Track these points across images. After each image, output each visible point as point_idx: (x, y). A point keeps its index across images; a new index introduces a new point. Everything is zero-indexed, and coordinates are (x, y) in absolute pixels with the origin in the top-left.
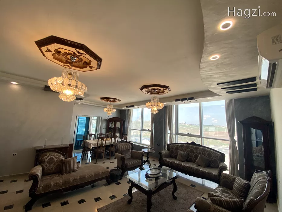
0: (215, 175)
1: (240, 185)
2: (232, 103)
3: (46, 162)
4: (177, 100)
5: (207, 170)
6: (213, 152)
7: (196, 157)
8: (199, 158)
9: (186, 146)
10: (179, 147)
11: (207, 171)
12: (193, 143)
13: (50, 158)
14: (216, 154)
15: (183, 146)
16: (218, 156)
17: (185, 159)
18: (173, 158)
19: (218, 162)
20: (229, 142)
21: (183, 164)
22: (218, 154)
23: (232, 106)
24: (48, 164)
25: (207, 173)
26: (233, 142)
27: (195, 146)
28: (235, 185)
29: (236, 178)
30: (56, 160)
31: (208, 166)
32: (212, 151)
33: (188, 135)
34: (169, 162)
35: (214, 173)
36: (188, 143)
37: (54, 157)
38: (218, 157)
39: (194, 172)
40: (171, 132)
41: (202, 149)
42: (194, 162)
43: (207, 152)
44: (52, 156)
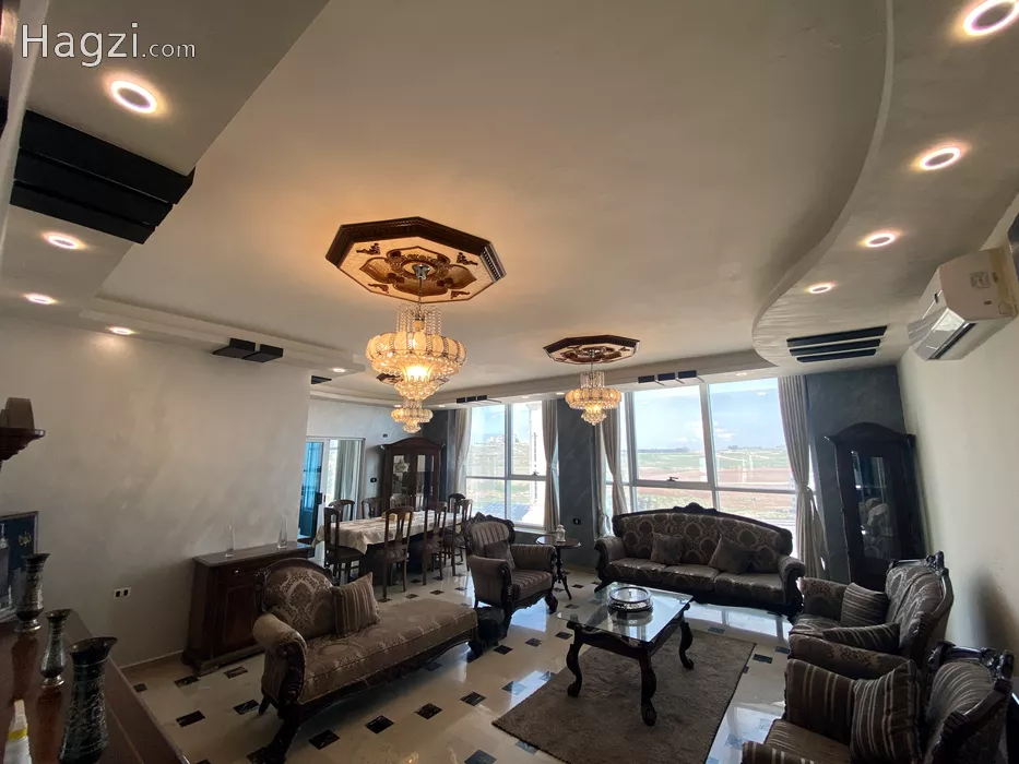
0: (777, 591)
1: (862, 602)
2: (798, 386)
3: (288, 601)
4: (642, 380)
5: (751, 582)
6: (757, 528)
7: (710, 547)
8: (721, 551)
9: (674, 518)
10: (653, 522)
11: (751, 584)
12: (694, 508)
13: (298, 587)
14: (765, 533)
15: (665, 518)
16: (774, 539)
17: (678, 558)
18: (639, 558)
19: (775, 555)
20: (795, 497)
21: (678, 571)
22: (773, 534)
23: (799, 393)
24: (294, 608)
25: (754, 586)
26: (805, 495)
27: (702, 516)
28: (848, 603)
29: (845, 588)
30: (313, 590)
31: (749, 570)
32: (754, 525)
33: (671, 483)
34: (632, 569)
35: (772, 587)
36: (676, 509)
37: (306, 583)
38: (773, 542)
39: (714, 590)
40: (618, 479)
41: (724, 522)
42: (706, 564)
43: (738, 530)
44: (301, 581)
